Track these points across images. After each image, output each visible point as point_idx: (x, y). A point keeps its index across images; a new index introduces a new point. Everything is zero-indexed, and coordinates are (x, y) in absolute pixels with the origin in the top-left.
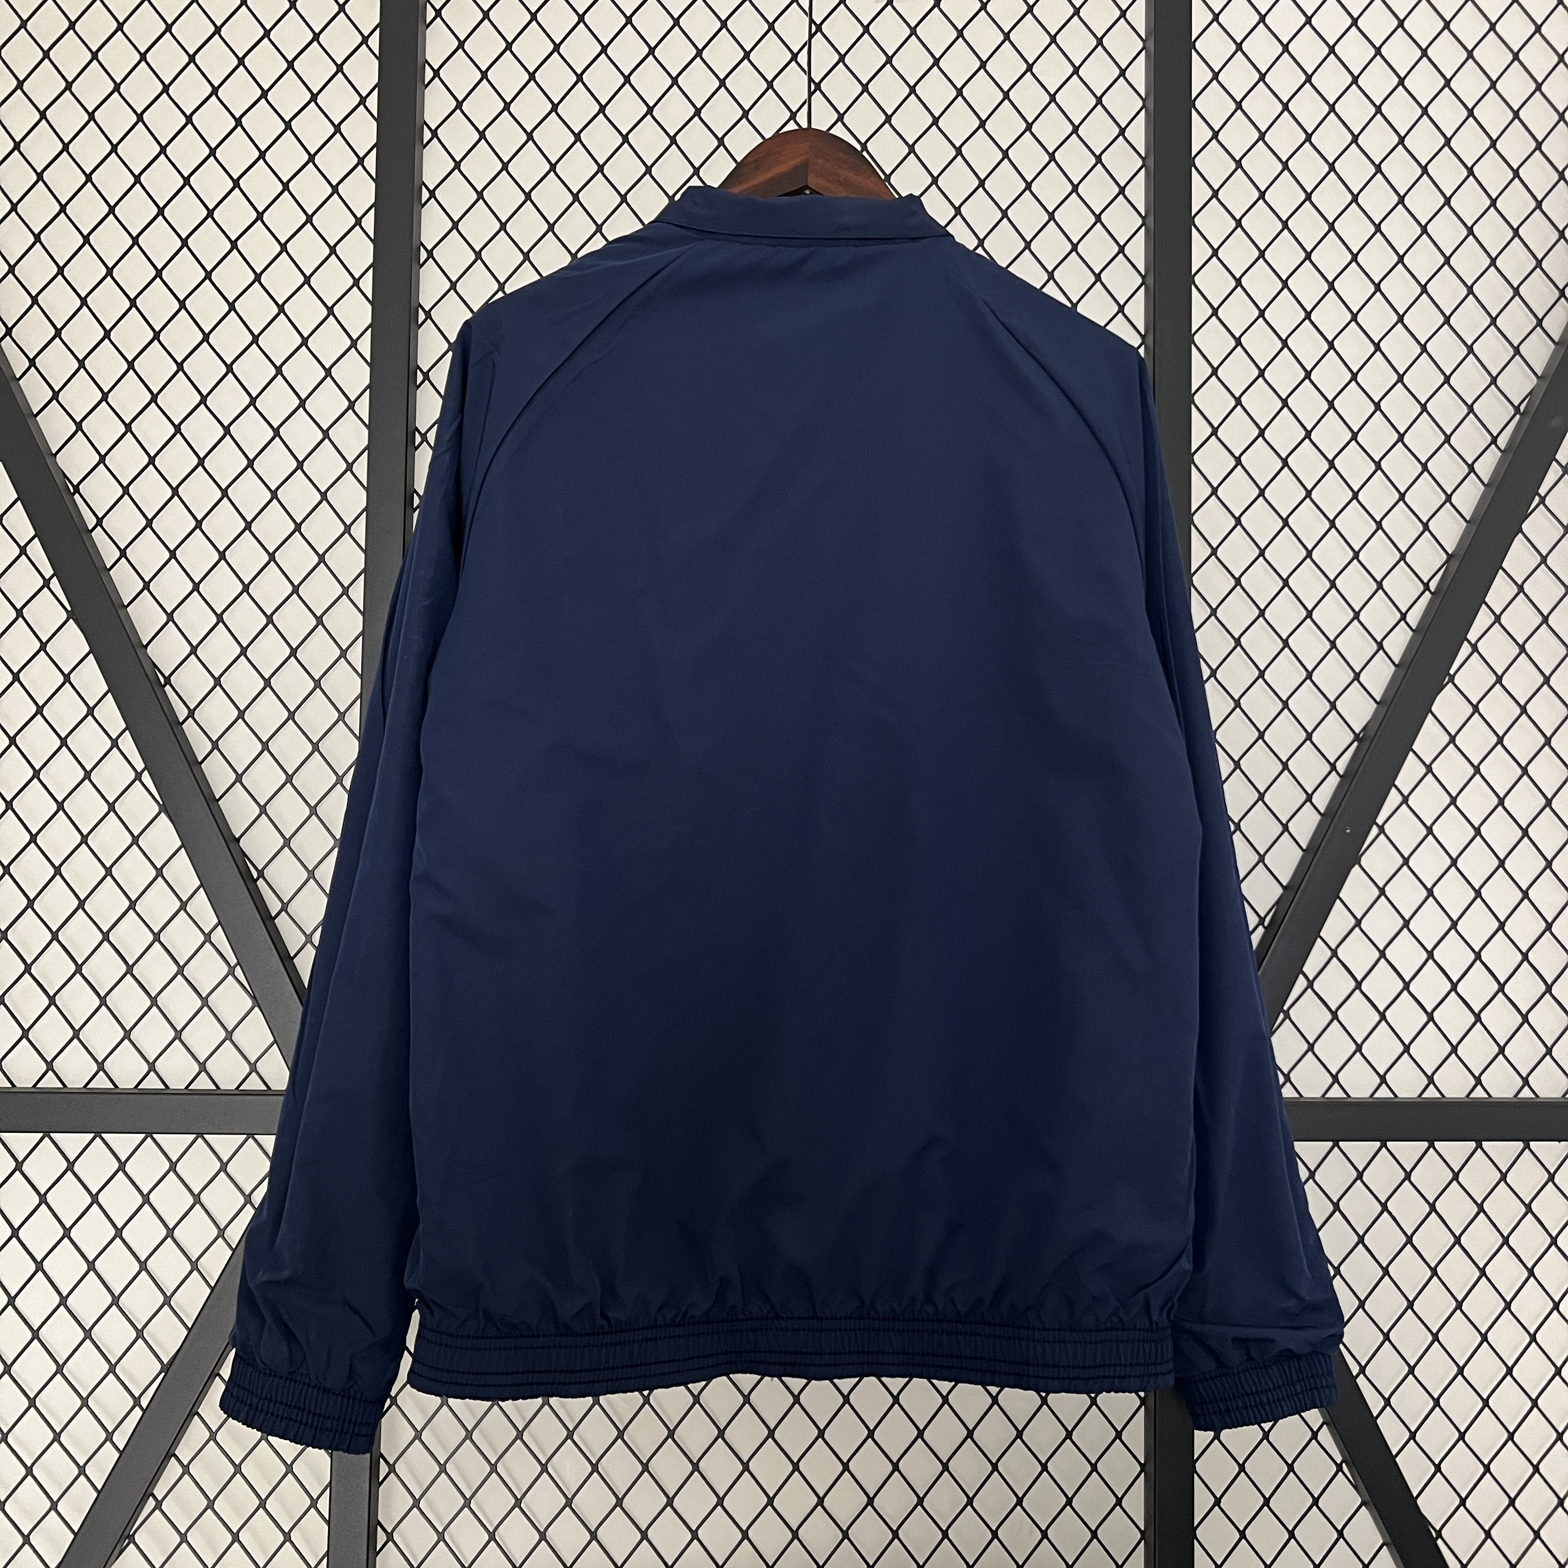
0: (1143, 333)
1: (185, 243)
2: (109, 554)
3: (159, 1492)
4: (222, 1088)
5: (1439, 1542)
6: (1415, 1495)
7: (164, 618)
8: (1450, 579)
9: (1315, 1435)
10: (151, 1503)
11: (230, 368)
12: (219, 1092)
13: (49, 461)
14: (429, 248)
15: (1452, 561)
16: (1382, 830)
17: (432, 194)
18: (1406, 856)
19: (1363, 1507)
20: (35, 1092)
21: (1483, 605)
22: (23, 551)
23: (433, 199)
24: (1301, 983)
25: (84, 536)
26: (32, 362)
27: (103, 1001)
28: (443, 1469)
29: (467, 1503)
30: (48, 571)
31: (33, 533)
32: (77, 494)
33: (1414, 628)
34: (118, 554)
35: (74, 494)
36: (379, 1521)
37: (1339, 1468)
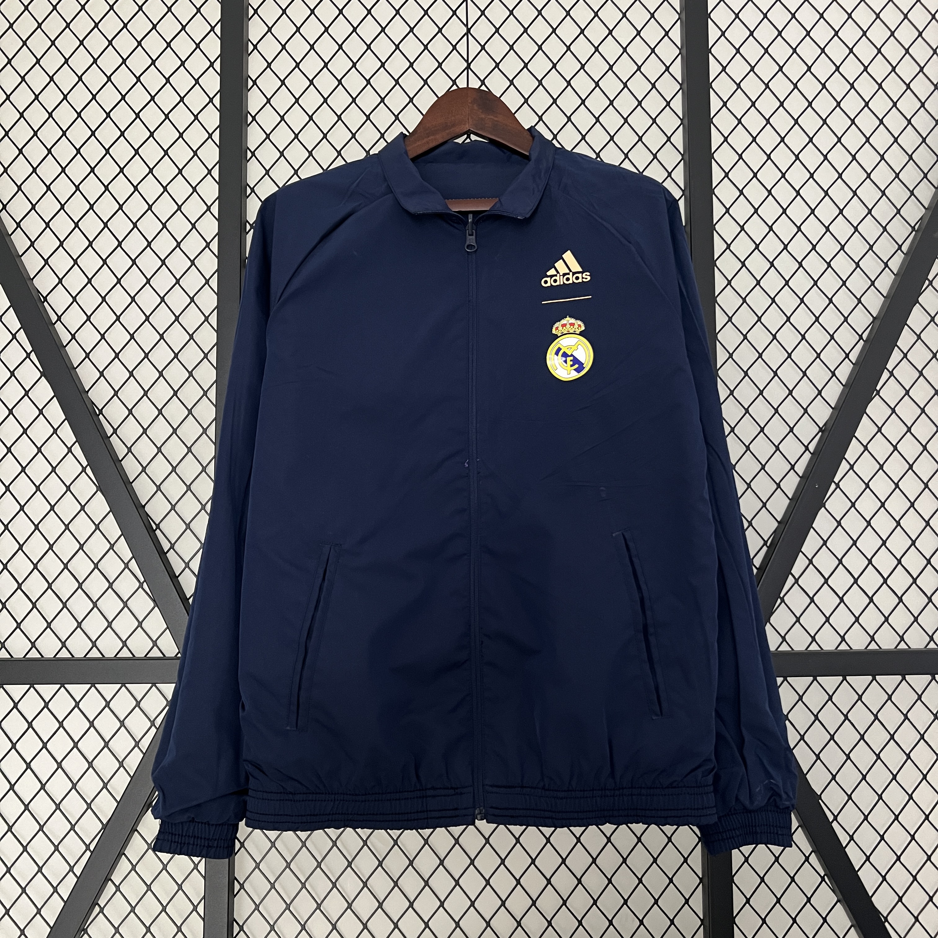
0: (683, 189)
1: (107, 151)
2: (65, 337)
3: (102, 902)
4: (136, 656)
5: (886, 924)
6: (870, 895)
7: (98, 375)
8: (875, 331)
9: (807, 859)
10: (97, 909)
11: (135, 225)
12: (134, 658)
13: (29, 282)
14: (253, 151)
15: (876, 321)
16: (838, 486)
17: (254, 118)
18: (853, 501)
19: (838, 903)
20: (25, 660)
21: (896, 347)
22: (14, 336)
23: (254, 121)
24: (790, 580)
25: (50, 327)
26: (18, 225)
27: (65, 605)
28: (273, 886)
29: (288, 907)
30: (29, 349)
31: (20, 326)
32: (46, 302)
33: (854, 362)
34: (70, 337)
35: (44, 302)
36: (234, 919)
37: (823, 879)
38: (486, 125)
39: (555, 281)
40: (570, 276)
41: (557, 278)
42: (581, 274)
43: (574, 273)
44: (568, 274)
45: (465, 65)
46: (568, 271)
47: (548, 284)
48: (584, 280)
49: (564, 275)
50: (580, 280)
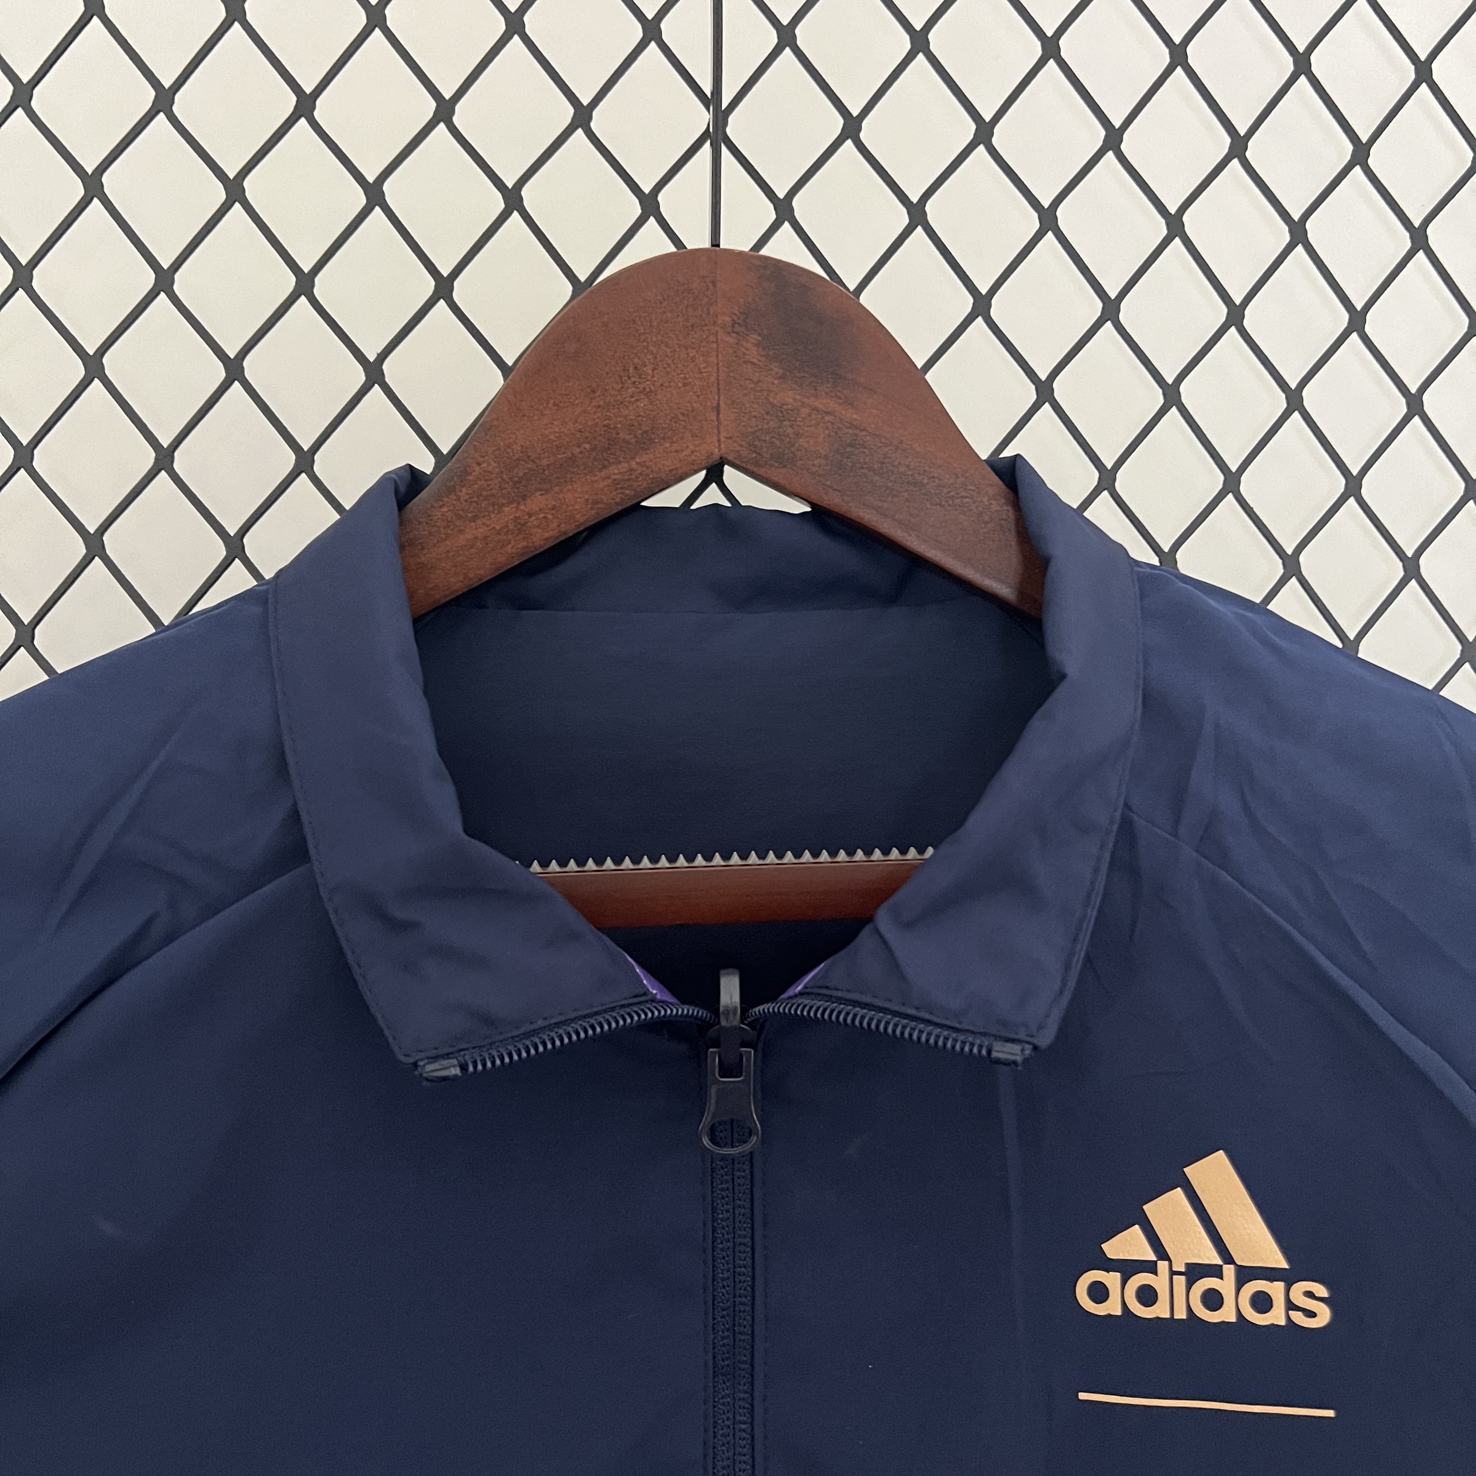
38: (802, 441)
39: (1147, 1296)
40: (1226, 1285)
41: (1159, 1282)
42: (1280, 1286)
43: (1245, 1275)
44: (1216, 1272)
45: (703, 118)
46: (1211, 1256)
47: (1112, 1307)
48: (1298, 1318)
49: (1195, 1272)
50: (1277, 1316)
